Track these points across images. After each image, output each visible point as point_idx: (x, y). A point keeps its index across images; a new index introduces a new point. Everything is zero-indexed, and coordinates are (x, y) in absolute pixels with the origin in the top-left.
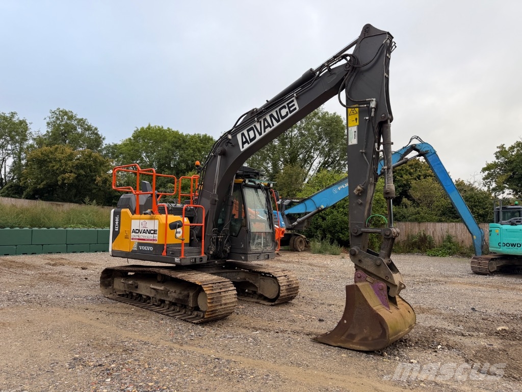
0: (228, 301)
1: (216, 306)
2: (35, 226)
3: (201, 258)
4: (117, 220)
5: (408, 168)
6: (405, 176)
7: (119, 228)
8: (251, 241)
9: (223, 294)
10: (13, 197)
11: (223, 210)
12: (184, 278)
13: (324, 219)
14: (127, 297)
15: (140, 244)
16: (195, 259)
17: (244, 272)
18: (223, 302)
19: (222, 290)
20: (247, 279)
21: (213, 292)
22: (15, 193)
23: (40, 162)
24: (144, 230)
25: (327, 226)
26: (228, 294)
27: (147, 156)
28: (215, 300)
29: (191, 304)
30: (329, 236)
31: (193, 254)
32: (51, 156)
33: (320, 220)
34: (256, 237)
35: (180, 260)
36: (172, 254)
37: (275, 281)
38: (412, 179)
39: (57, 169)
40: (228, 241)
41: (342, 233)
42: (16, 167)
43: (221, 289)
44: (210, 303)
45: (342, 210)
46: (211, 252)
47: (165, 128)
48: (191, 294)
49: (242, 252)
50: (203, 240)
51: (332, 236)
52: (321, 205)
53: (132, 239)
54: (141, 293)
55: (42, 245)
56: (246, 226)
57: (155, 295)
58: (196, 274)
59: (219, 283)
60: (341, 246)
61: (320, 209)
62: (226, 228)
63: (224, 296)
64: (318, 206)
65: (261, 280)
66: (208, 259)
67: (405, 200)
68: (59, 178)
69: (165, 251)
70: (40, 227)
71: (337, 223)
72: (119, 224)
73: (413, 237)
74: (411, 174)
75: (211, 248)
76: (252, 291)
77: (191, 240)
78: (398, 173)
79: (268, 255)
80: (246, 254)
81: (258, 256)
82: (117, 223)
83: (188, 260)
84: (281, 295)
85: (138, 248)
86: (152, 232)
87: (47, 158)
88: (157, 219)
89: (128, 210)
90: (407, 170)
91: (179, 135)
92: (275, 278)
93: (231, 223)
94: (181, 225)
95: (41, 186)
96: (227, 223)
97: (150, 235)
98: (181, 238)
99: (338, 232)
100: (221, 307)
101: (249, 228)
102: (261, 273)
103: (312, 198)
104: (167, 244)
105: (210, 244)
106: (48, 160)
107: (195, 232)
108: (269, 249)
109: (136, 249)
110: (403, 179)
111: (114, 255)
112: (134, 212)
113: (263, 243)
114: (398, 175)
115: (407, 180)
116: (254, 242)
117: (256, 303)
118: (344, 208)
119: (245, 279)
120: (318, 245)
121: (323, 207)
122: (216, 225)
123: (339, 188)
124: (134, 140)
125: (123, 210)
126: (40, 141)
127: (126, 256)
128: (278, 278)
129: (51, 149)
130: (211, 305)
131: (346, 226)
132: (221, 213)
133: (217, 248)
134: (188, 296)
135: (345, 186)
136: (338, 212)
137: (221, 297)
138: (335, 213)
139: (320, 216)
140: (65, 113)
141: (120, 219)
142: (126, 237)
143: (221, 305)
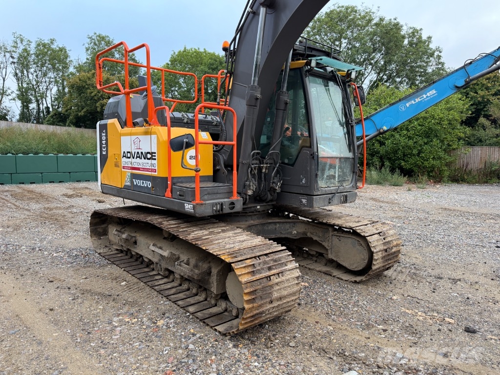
0: (285, 293)
1: (260, 306)
2: (61, 153)
3: (232, 203)
4: (104, 138)
5: (485, 82)
6: (480, 92)
7: (107, 151)
8: (319, 173)
9: (275, 280)
10: (58, 125)
11: (269, 119)
12: (199, 243)
13: (382, 144)
14: (127, 255)
15: (134, 176)
16: (222, 205)
17: (303, 222)
18: (276, 295)
19: (273, 272)
20: (309, 235)
21: (254, 278)
22: (60, 121)
23: (80, 88)
24: (138, 153)
25: (386, 152)
26: (284, 278)
27: (185, 82)
28: (260, 294)
29: (214, 289)
30: (387, 163)
31: (218, 196)
32: (89, 82)
33: (377, 145)
34: (328, 167)
35: (194, 208)
36: (180, 195)
37: (362, 242)
38: (488, 95)
39: (95, 96)
40: (278, 172)
41: (404, 160)
42: (60, 95)
43: (270, 269)
44: (248, 302)
45: (405, 132)
46: (250, 193)
47: (202, 50)
48: (215, 271)
49: (302, 192)
50: (235, 172)
51: (391, 164)
52: (383, 126)
53: (124, 167)
54: (141, 253)
55: (70, 173)
56: (311, 146)
57: (160, 260)
58: (223, 231)
59: (266, 255)
60: (405, 176)
61: (382, 131)
62: (274, 150)
63: (277, 284)
64: (378, 128)
65: (334, 238)
66: (244, 204)
67: (482, 120)
68: (98, 105)
69: (169, 189)
70: (67, 153)
71: (399, 149)
72: (107, 144)
73: (492, 164)
74: (487, 89)
75: (250, 186)
76: (317, 252)
77: (215, 171)
78: (472, 88)
79: (346, 197)
80: (310, 196)
81: (331, 197)
82: (104, 142)
83: (208, 206)
84: (374, 268)
85: (132, 182)
86: (149, 156)
87: (85, 84)
88: (155, 133)
89: (115, 121)
90: (484, 84)
91: (216, 56)
92: (364, 238)
93: (282, 142)
94: (191, 142)
95: (82, 113)
96: (276, 142)
97: (146, 161)
98: (194, 168)
99: (400, 159)
100: (271, 306)
101: (315, 150)
102: (333, 226)
103: (371, 118)
104: (173, 178)
105: (248, 179)
106: (87, 86)
107: (222, 158)
108: (347, 185)
109: (128, 184)
110: (478, 96)
111: (104, 191)
112: (124, 124)
113: (339, 176)
114: (471, 91)
115: (483, 97)
116: (323, 174)
117: (326, 273)
118: (407, 130)
119: (305, 233)
120: (374, 174)
121: (385, 128)
122: (257, 145)
123: (408, 105)
124: (172, 64)
125: (110, 121)
126: (80, 68)
127: (118, 195)
128: (368, 238)
129: (89, 75)
130: (251, 306)
131: (410, 151)
132: (264, 126)
133: (259, 184)
134: (209, 273)
135: (415, 101)
136: (400, 135)
137: (271, 286)
138: (397, 136)
139: (377, 141)
140: (103, 38)
141: (106, 136)
142: (117, 165)
143: (271, 302)
